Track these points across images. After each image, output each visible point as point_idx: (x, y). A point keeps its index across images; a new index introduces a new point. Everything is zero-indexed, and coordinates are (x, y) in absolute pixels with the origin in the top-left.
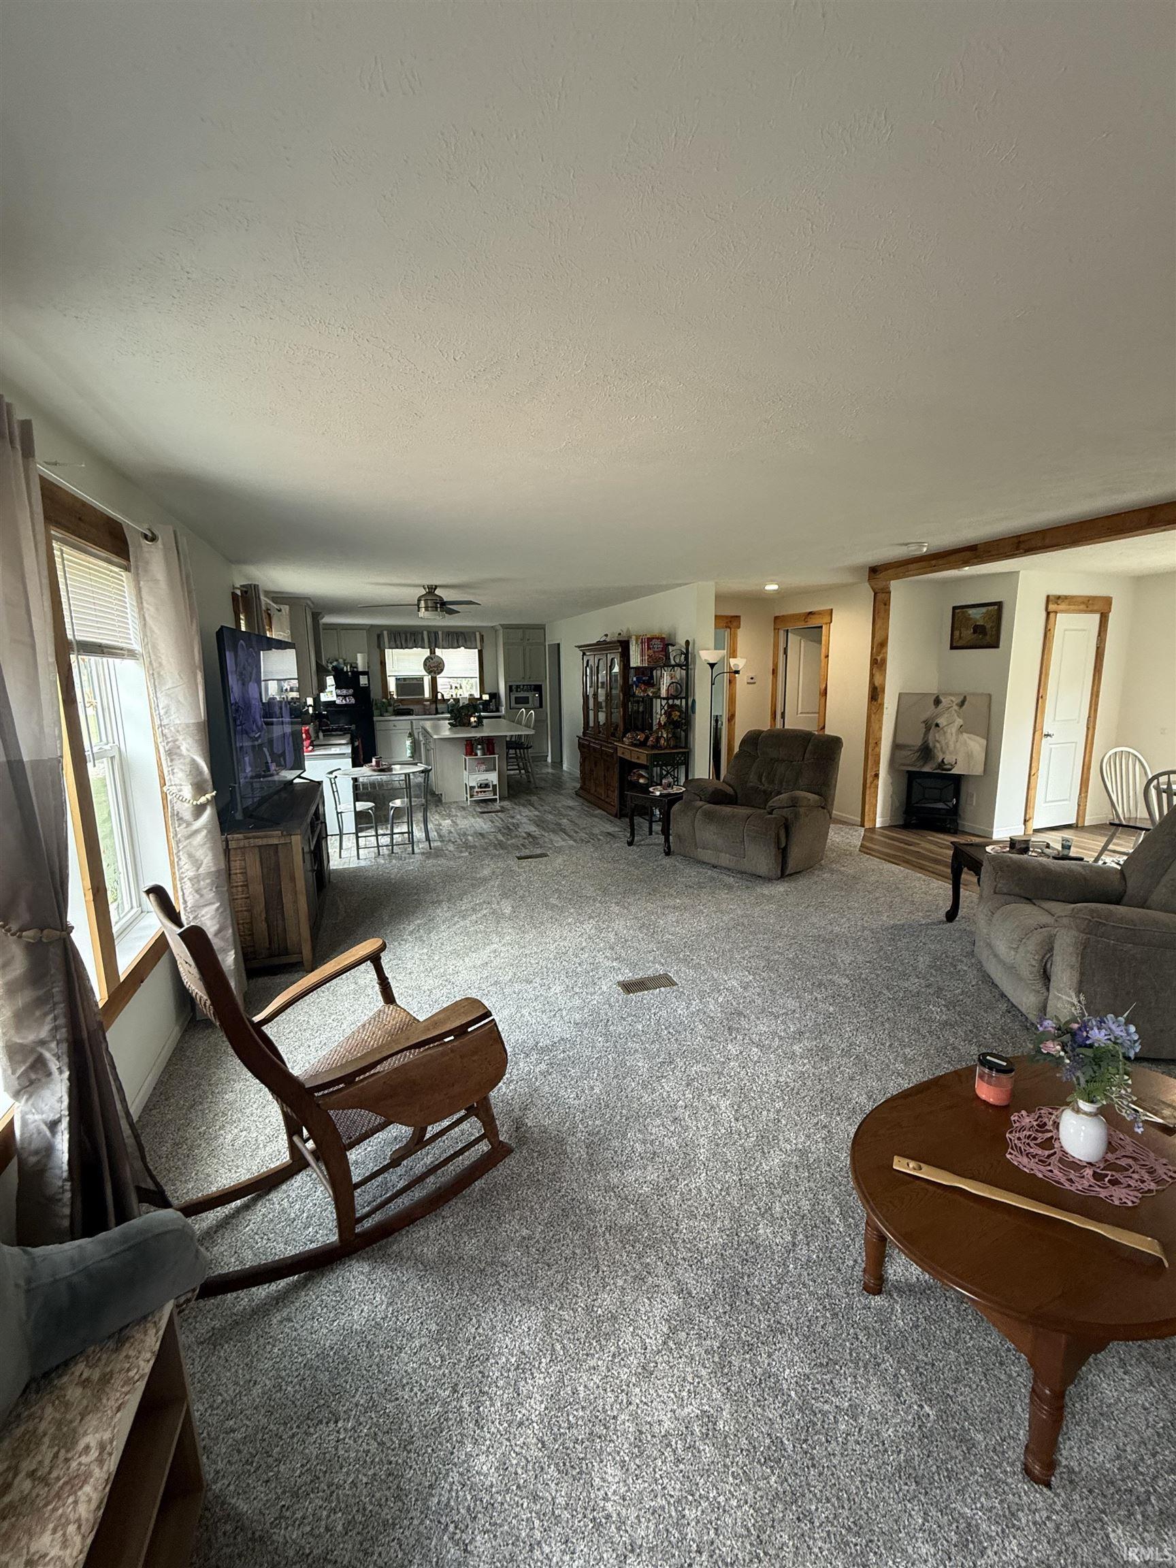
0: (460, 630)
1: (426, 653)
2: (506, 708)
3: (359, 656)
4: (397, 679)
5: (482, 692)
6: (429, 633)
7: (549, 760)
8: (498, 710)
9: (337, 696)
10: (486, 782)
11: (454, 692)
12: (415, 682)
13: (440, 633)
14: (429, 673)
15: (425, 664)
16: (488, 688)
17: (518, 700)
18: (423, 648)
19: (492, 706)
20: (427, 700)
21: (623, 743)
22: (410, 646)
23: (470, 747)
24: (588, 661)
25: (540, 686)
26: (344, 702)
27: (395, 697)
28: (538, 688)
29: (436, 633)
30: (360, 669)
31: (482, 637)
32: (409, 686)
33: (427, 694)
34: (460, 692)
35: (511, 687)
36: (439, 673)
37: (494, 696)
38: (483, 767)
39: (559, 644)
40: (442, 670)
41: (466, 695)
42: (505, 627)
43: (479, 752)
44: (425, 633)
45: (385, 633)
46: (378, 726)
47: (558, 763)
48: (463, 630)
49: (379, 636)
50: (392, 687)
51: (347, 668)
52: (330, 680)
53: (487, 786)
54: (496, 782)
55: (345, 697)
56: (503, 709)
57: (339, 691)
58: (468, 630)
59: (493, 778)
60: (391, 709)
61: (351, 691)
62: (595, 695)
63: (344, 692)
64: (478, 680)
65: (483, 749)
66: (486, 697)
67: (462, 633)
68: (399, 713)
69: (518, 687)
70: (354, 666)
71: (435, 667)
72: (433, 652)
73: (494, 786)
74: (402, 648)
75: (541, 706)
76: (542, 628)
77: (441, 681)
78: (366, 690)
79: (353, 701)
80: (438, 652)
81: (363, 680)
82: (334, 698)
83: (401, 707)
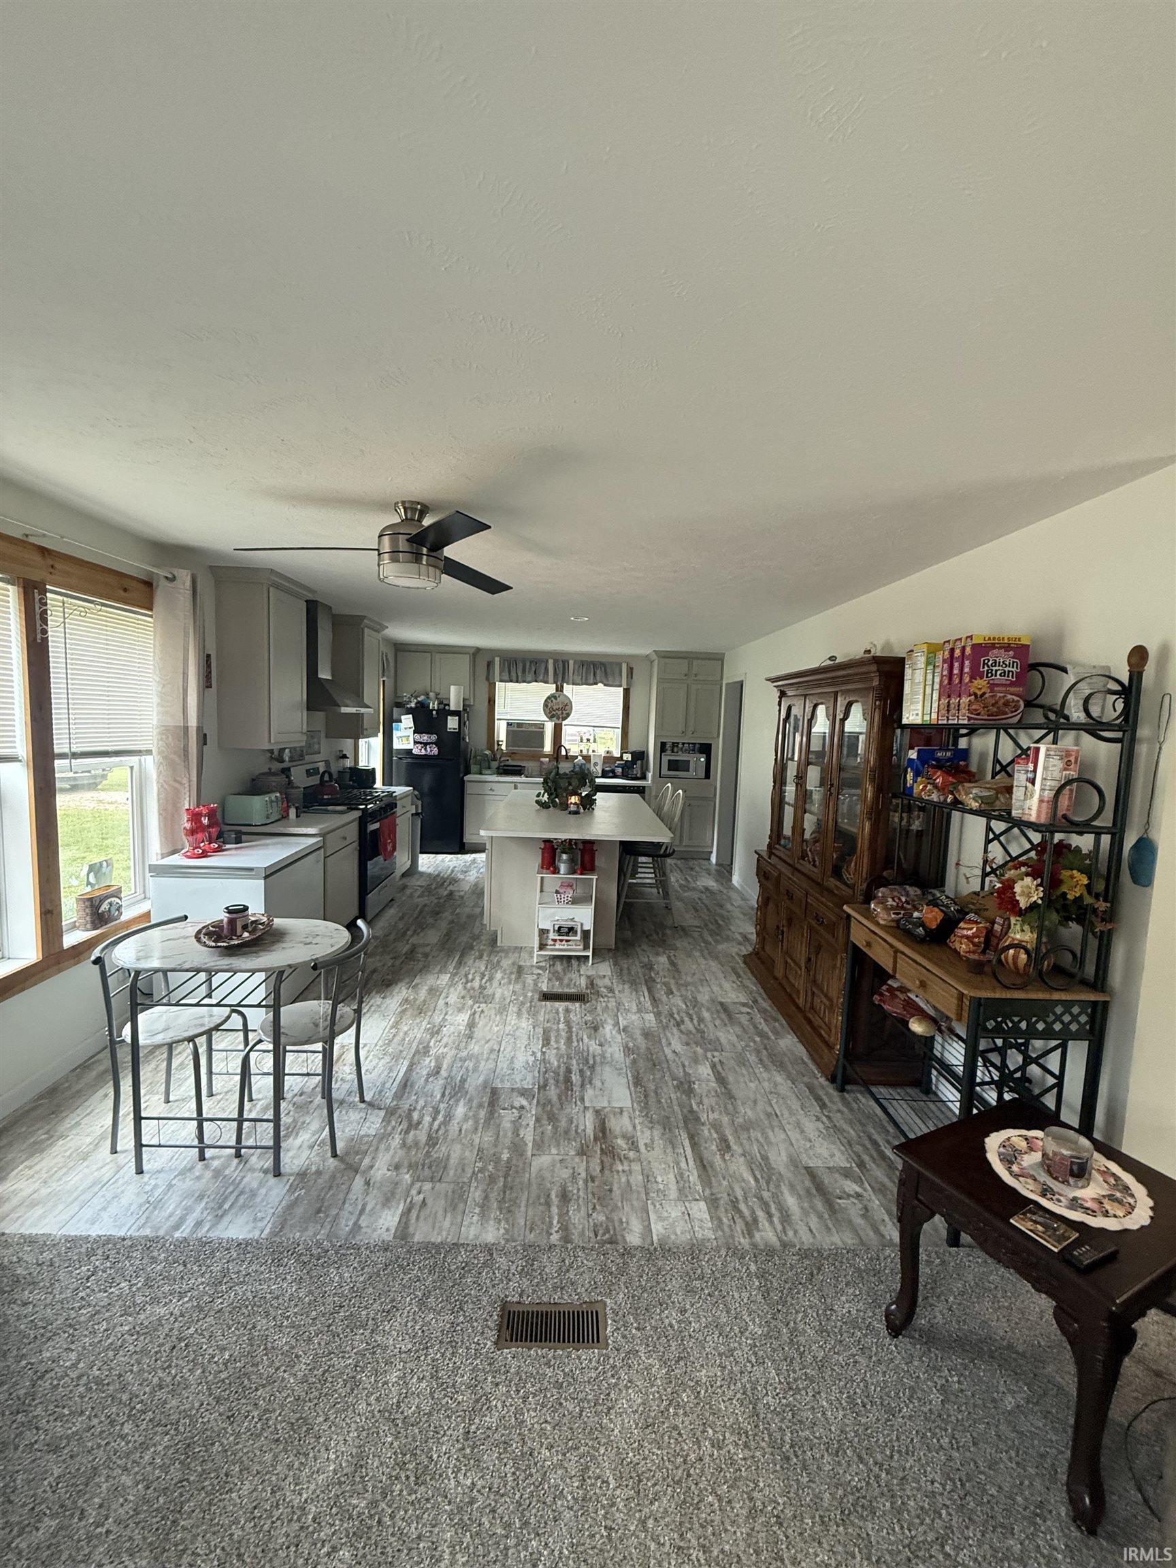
0: (597, 659)
1: (551, 689)
2: (653, 776)
3: (452, 688)
4: (508, 724)
5: (624, 748)
6: (556, 662)
7: (713, 859)
8: (644, 777)
9: (416, 743)
10: (570, 924)
11: (584, 747)
12: (533, 729)
13: (571, 662)
14: (551, 717)
15: (546, 705)
16: (634, 746)
17: (673, 766)
18: (546, 682)
19: (637, 770)
20: (546, 756)
21: (869, 915)
22: (529, 679)
23: (550, 853)
24: (789, 709)
25: (709, 746)
26: (423, 752)
27: (504, 747)
28: (706, 749)
29: (565, 663)
30: (452, 708)
31: (631, 671)
32: (525, 735)
33: (548, 747)
34: (593, 746)
35: (663, 745)
36: (565, 719)
37: (640, 756)
38: (570, 894)
39: (741, 684)
40: (568, 715)
41: (602, 751)
42: (664, 656)
43: (563, 868)
44: (551, 662)
45: (497, 659)
46: (469, 789)
47: (725, 869)
48: (603, 660)
49: (490, 665)
50: (501, 733)
51: (434, 705)
52: (407, 721)
53: (571, 930)
54: (589, 926)
55: (425, 744)
56: (650, 775)
57: (417, 737)
58: (611, 660)
59: (584, 916)
60: (495, 764)
61: (434, 738)
62: (801, 779)
63: (425, 738)
64: (620, 731)
65: (572, 861)
66: (628, 757)
67: (602, 664)
68: (506, 771)
69: (674, 745)
70: (444, 703)
71: (558, 710)
72: (560, 689)
73: (586, 934)
74: (517, 682)
75: (707, 776)
76: (718, 659)
77: (568, 732)
78: (457, 736)
79: (435, 751)
80: (568, 689)
81: (452, 723)
82: (410, 746)
83: (511, 762)
